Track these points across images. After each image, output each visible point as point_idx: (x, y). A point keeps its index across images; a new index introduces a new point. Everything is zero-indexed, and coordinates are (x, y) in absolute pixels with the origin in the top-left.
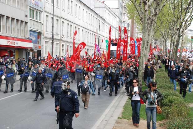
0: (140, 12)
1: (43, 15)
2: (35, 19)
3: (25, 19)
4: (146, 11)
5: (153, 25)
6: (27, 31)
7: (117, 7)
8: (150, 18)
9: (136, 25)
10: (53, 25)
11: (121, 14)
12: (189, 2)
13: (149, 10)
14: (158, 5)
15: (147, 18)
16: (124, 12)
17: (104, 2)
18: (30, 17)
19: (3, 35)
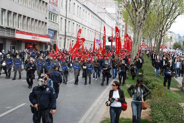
0: (132, 17)
1: (59, 18)
2: (52, 21)
3: (45, 21)
4: (137, 16)
5: (142, 27)
6: (46, 30)
7: (115, 13)
8: (140, 21)
9: (129, 27)
10: (66, 25)
11: (118, 18)
12: (169, 10)
13: (139, 16)
14: (146, 12)
15: (138, 21)
16: (120, 16)
17: (105, 9)
18: (49, 19)
19: (28, 32)
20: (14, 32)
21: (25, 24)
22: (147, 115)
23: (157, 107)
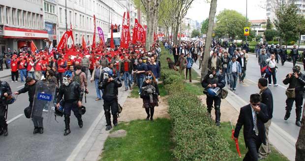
0: (144, 3)
1: (57, 8)
2: (49, 12)
3: (40, 12)
5: (155, 14)
6: (42, 24)
8: (152, 8)
9: (142, 14)
10: (66, 16)
11: (129, 5)
13: (151, 2)
15: (150, 8)
16: (131, 3)
18: (45, 10)
19: (21, 28)
20: (2, 29)
21: (15, 19)
22: (166, 113)
23: (175, 103)
